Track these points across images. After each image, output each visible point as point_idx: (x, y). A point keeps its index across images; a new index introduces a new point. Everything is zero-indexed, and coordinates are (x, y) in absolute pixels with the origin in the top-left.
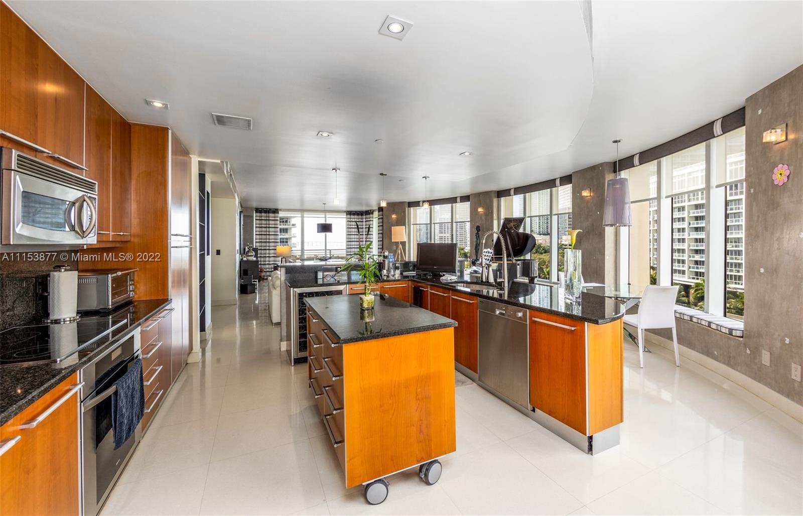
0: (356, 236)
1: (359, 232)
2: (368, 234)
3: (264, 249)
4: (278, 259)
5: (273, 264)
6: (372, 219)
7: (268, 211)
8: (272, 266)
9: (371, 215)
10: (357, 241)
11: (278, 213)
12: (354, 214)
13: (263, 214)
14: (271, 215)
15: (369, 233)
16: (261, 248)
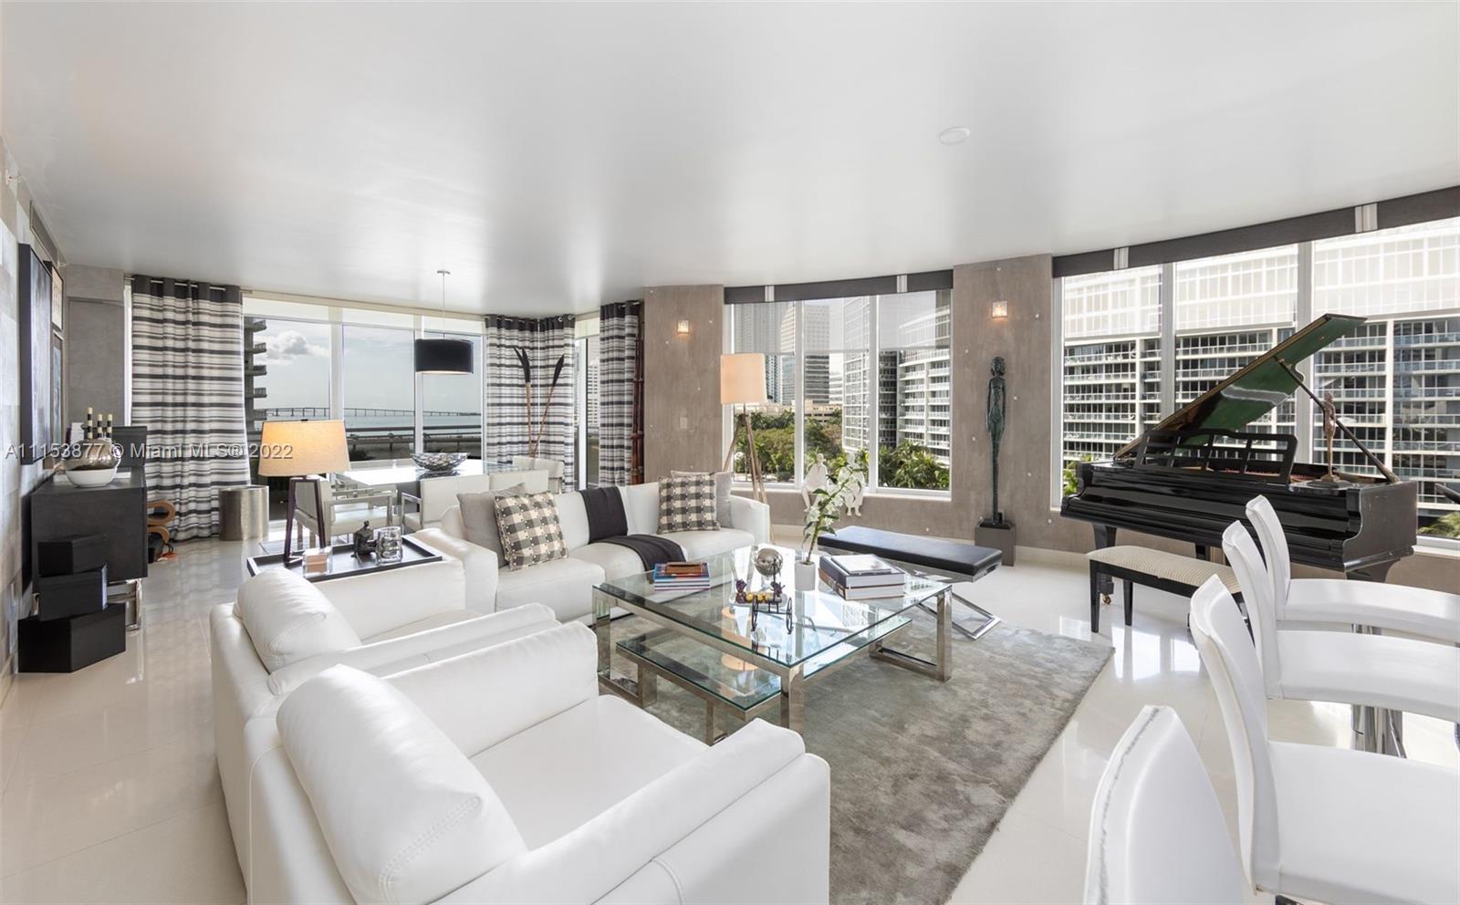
0: (516, 391)
1: (528, 378)
2: (554, 384)
3: (175, 432)
4: (236, 465)
5: (213, 483)
6: (570, 341)
7: (191, 290)
8: (215, 491)
9: (568, 331)
10: (521, 405)
11: (238, 300)
12: (510, 326)
13: (170, 301)
14: (205, 305)
15: (559, 381)
16: (159, 426)
